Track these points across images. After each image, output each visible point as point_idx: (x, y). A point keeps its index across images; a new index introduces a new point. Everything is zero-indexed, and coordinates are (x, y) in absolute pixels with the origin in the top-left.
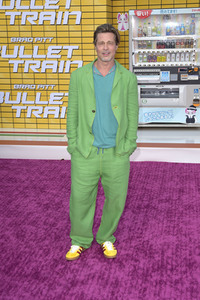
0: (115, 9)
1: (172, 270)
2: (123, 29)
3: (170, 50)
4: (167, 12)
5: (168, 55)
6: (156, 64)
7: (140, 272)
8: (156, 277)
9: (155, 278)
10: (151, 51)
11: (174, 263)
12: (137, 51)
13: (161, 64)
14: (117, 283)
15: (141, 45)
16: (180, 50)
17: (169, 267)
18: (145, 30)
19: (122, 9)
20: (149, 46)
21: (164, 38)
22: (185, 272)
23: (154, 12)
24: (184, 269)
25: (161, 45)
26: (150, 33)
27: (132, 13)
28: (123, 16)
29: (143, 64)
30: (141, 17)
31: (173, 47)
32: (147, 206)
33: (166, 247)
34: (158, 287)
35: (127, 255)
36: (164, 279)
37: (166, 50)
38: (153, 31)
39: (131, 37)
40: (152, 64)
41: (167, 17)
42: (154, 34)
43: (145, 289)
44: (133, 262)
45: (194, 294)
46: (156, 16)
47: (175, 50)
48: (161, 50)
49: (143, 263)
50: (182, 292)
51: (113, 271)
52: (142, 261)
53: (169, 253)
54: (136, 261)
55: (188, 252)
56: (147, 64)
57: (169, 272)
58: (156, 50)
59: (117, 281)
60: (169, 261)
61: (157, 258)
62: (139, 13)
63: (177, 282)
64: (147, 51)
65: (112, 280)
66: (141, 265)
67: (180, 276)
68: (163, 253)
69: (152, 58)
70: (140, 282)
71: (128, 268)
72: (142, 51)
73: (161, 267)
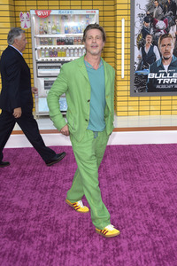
0: (17, 9)
1: (75, 241)
2: (26, 26)
3: (70, 46)
4: (64, 12)
5: (68, 51)
6: (57, 59)
7: (47, 245)
8: (61, 248)
9: (60, 250)
10: (52, 47)
11: (77, 235)
12: (39, 47)
13: (62, 59)
14: (26, 258)
15: (43, 42)
16: (78, 46)
17: (73, 238)
18: (45, 28)
19: (24, 9)
20: (50, 42)
21: (63, 36)
22: (87, 241)
23: (53, 12)
24: (85, 239)
25: (60, 42)
26: (50, 31)
27: (33, 12)
28: (25, 15)
29: (45, 59)
30: (42, 17)
31: (72, 44)
32: (53, 186)
33: (70, 221)
34: (63, 257)
35: (35, 232)
36: (69, 249)
37: (65, 46)
38: (53, 29)
39: (33, 35)
40: (53, 59)
41: (65, 17)
42: (54, 32)
43: (52, 260)
44: (40, 238)
45: (94, 259)
46: (55, 15)
47: (73, 47)
48: (61, 47)
49: (49, 237)
50: (84, 259)
51: (22, 247)
52: (49, 236)
53: (73, 226)
54: (44, 236)
55: (89, 224)
56: (49, 59)
57: (73, 243)
58: (57, 47)
59: (26, 256)
60: (73, 233)
61: (62, 231)
62: (39, 13)
63: (79, 251)
64: (48, 47)
65: (22, 256)
66: (48, 240)
67: (82, 245)
68: (67, 227)
69: (53, 53)
70: (47, 254)
71: (37, 243)
72: (44, 47)
73: (66, 240)
